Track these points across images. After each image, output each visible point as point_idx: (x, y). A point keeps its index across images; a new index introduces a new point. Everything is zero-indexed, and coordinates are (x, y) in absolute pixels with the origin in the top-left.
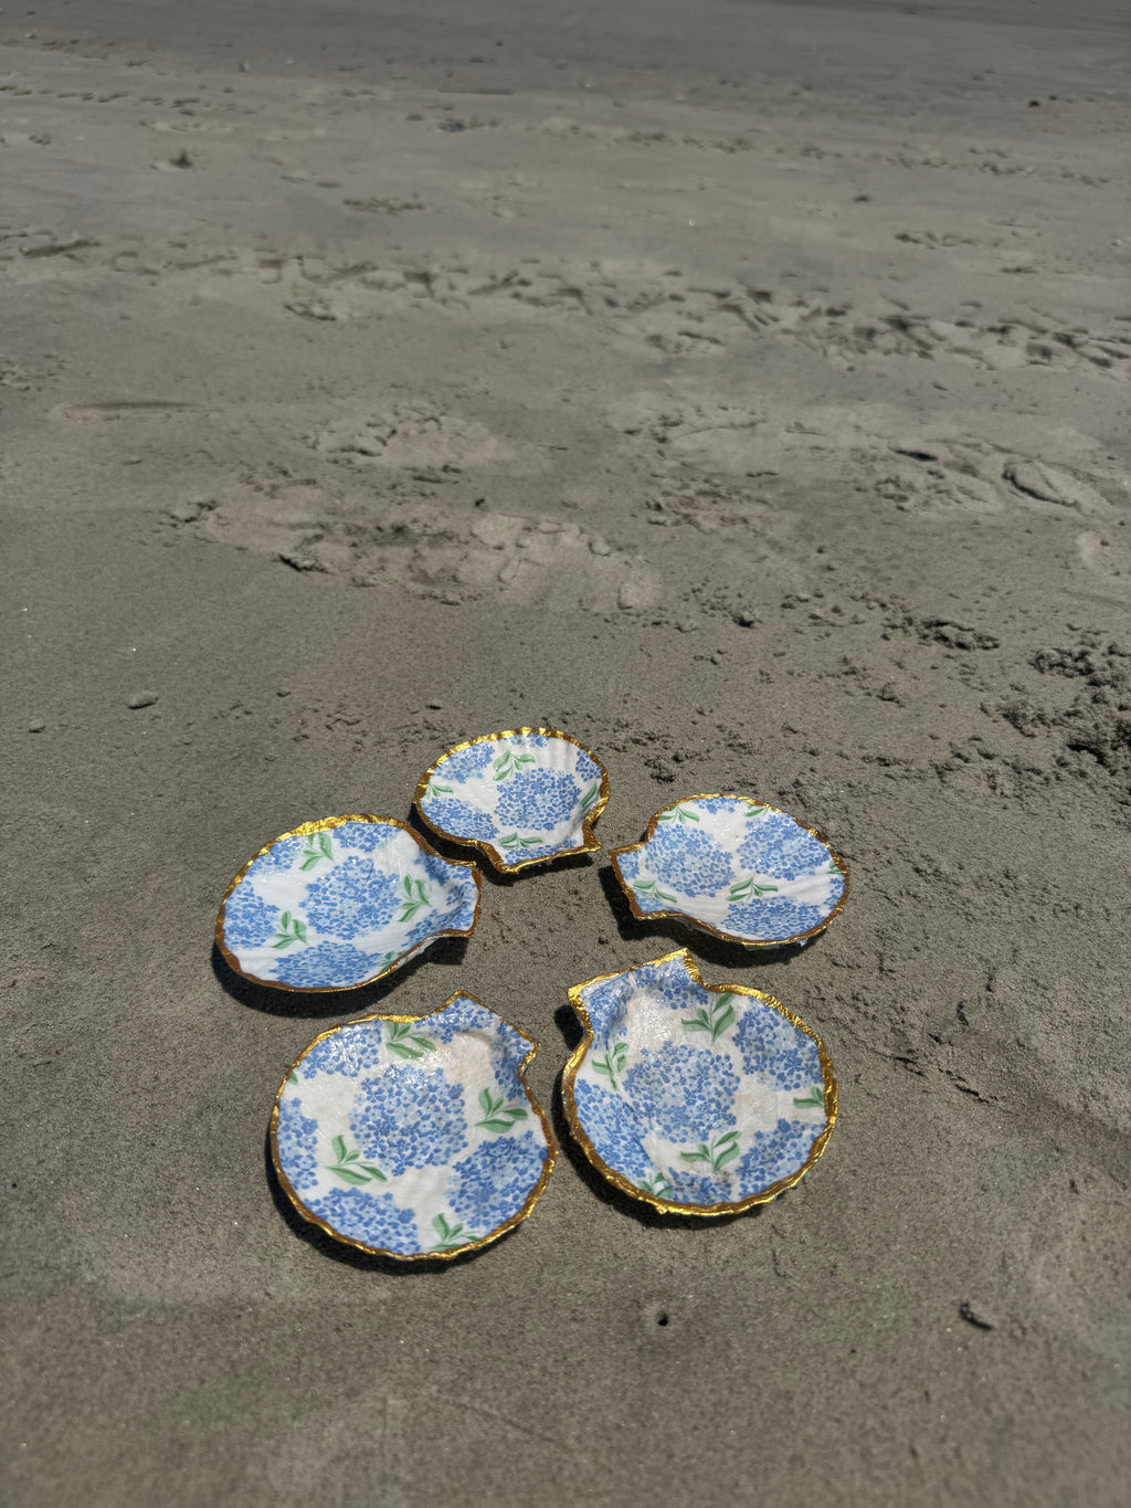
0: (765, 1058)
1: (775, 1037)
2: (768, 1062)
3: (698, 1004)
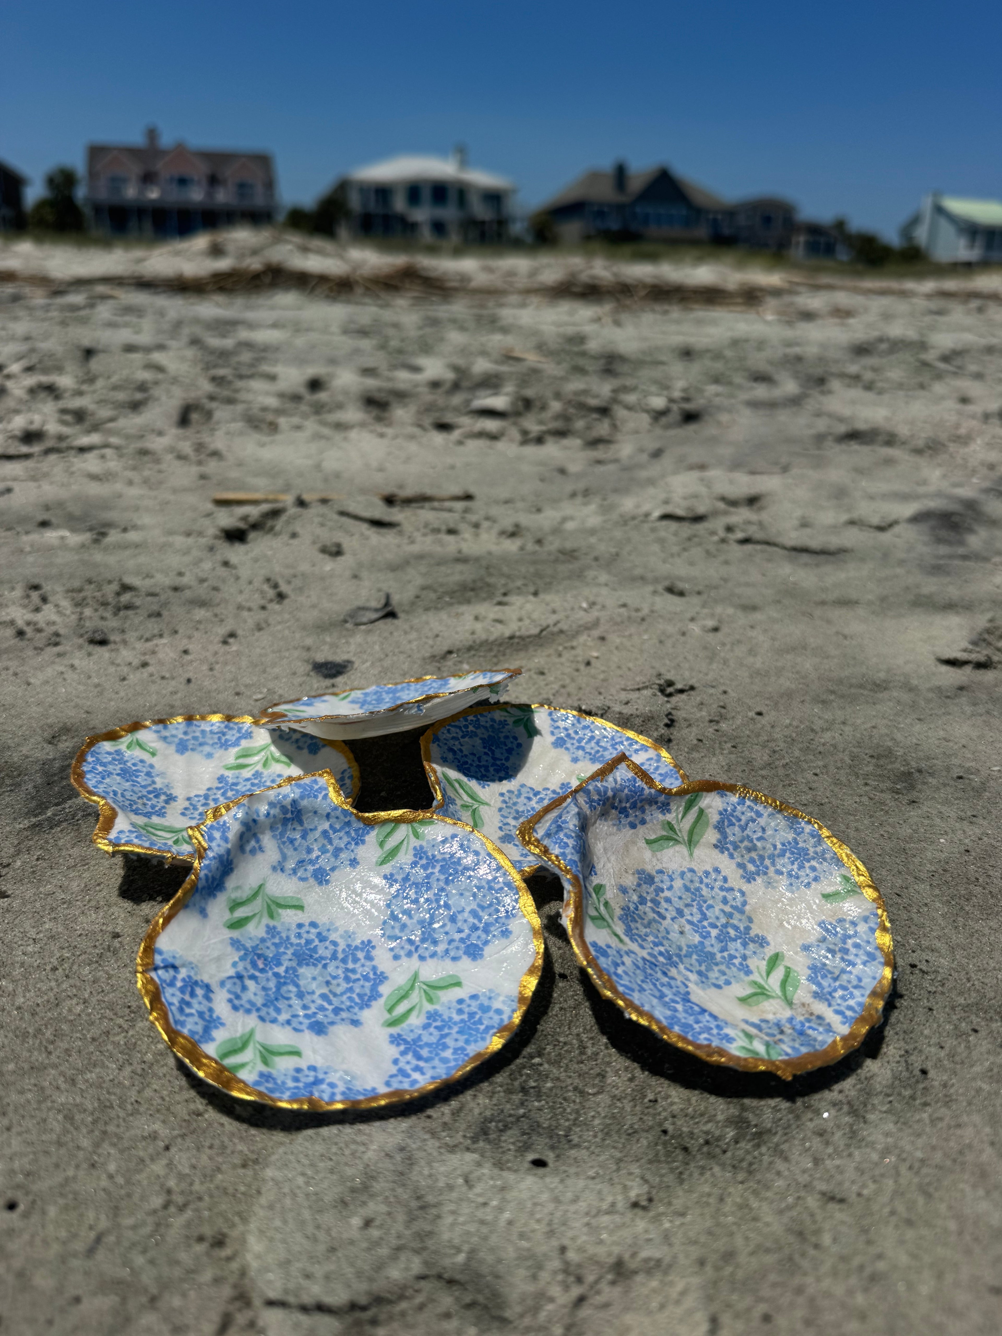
0: (762, 858)
1: (764, 830)
2: (767, 862)
3: (661, 817)
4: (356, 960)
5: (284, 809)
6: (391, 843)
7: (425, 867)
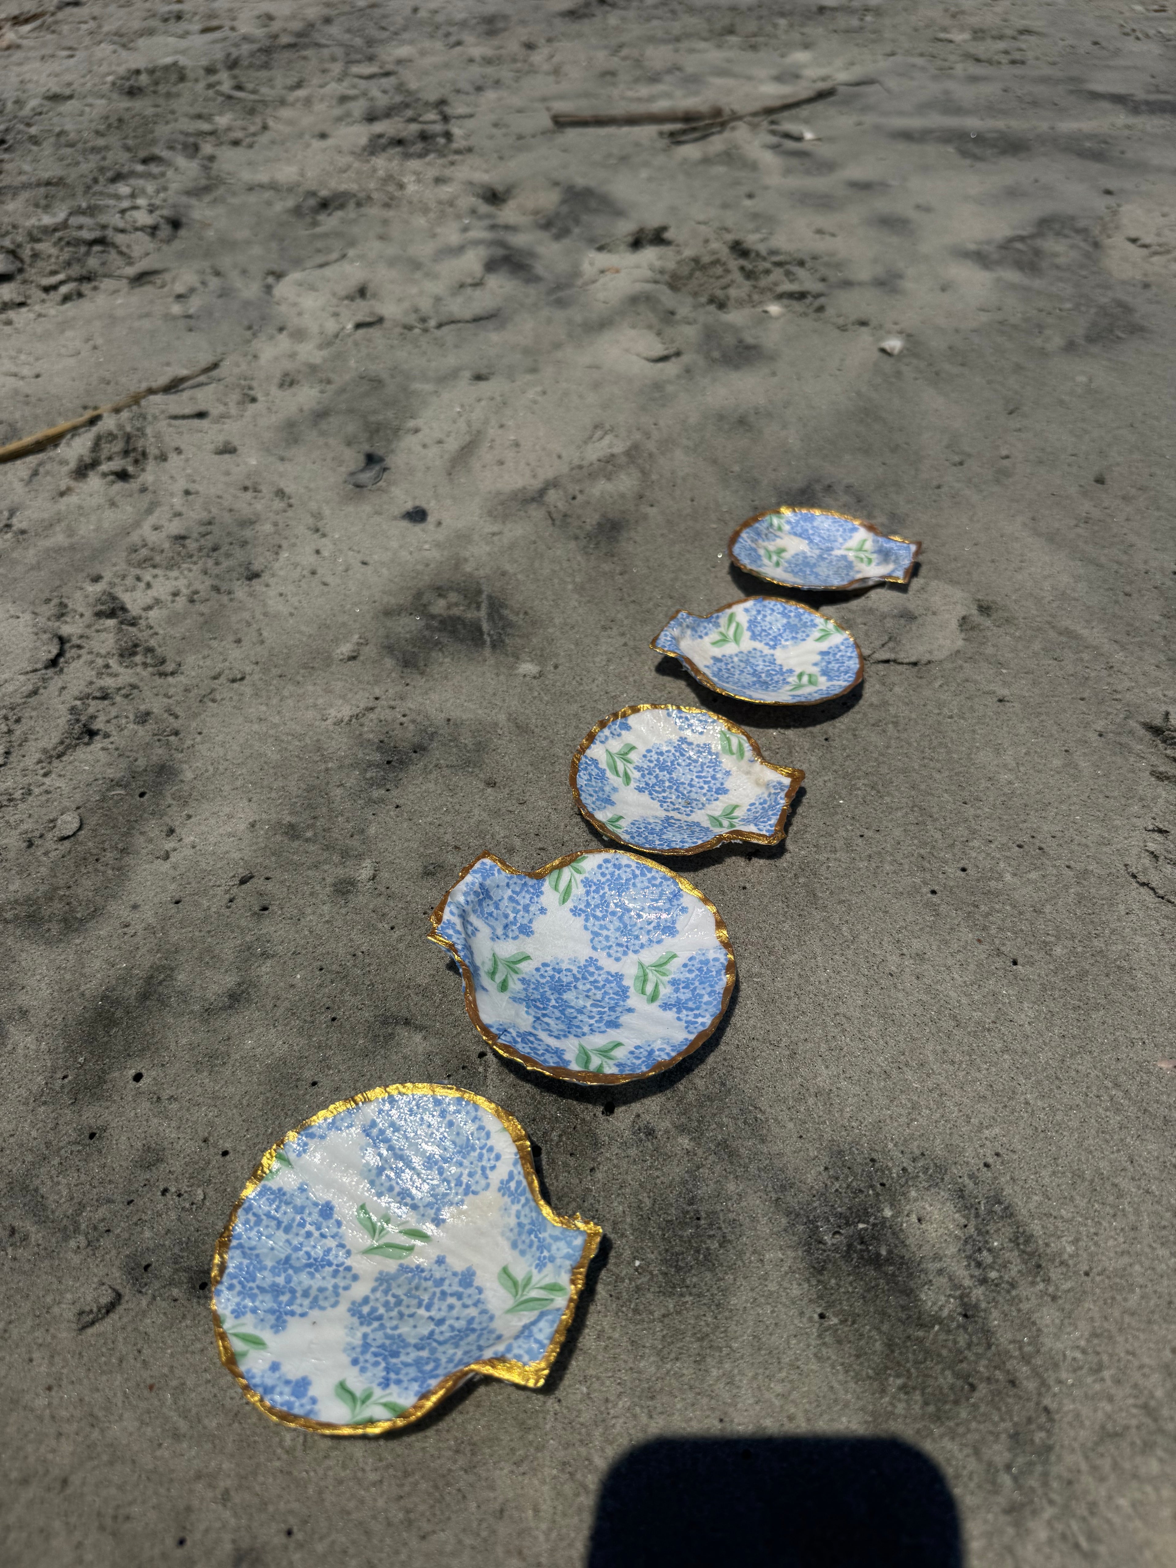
4: (592, 974)
5: (476, 893)
6: (562, 885)
7: (597, 891)
